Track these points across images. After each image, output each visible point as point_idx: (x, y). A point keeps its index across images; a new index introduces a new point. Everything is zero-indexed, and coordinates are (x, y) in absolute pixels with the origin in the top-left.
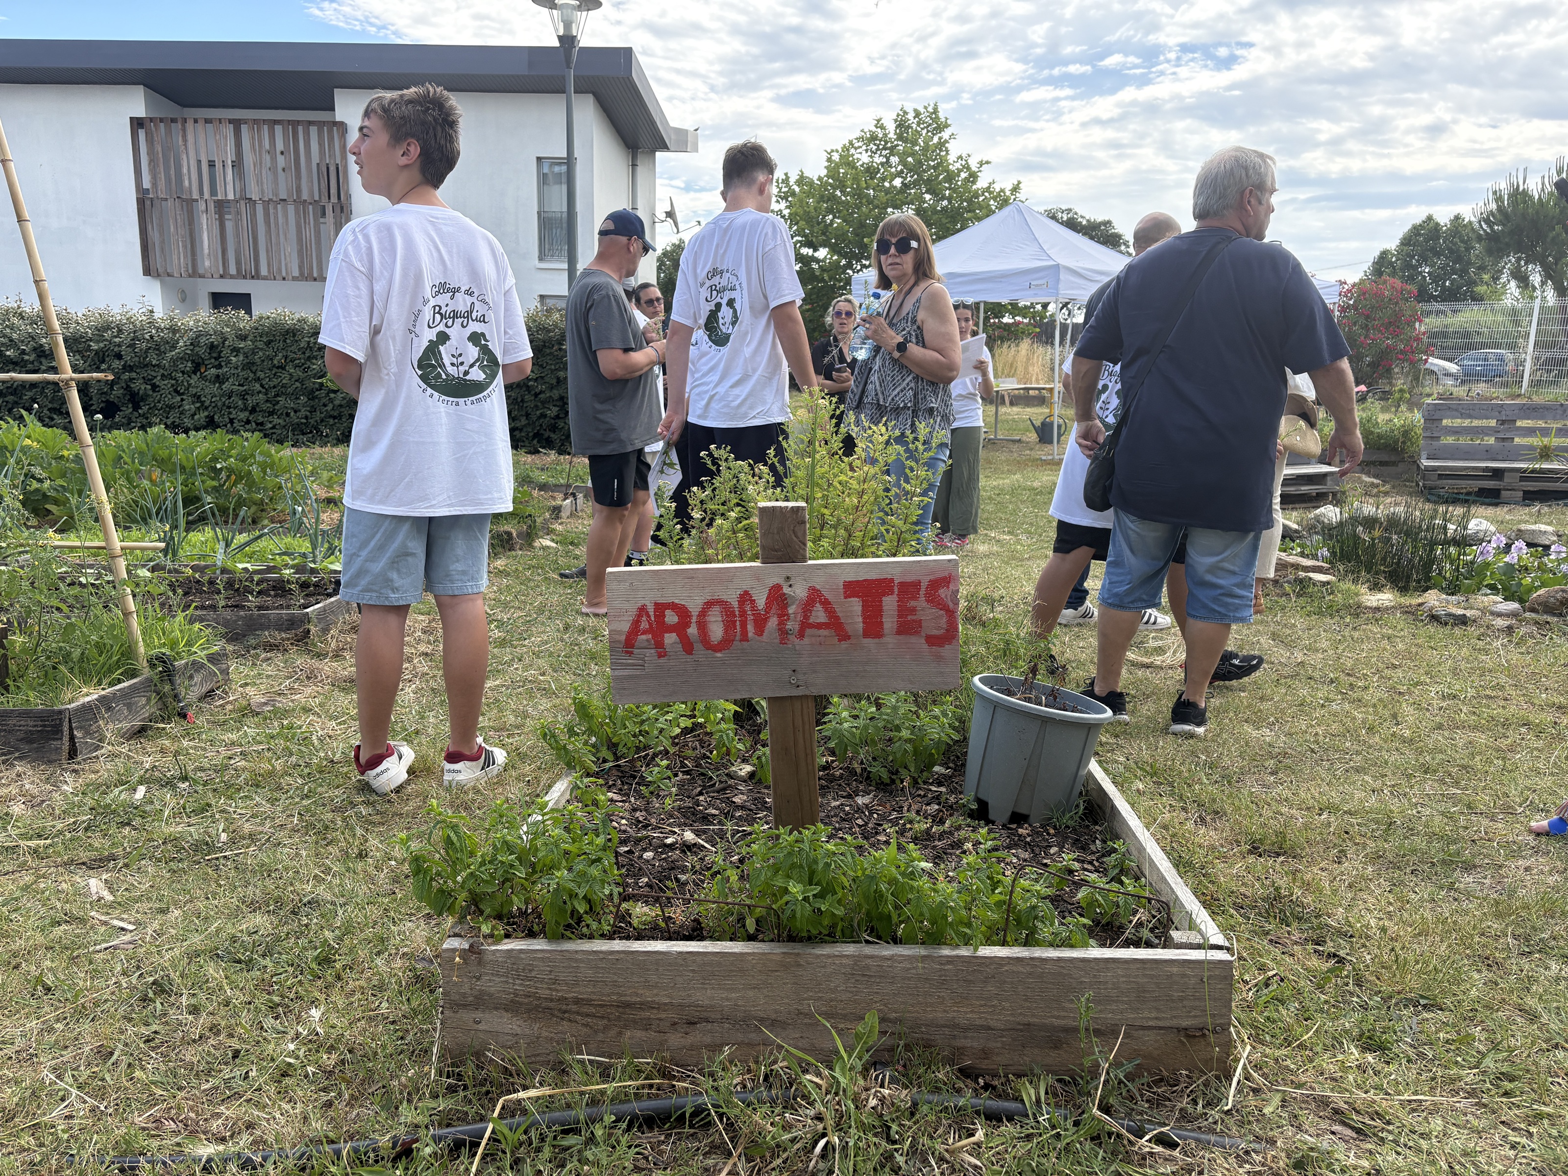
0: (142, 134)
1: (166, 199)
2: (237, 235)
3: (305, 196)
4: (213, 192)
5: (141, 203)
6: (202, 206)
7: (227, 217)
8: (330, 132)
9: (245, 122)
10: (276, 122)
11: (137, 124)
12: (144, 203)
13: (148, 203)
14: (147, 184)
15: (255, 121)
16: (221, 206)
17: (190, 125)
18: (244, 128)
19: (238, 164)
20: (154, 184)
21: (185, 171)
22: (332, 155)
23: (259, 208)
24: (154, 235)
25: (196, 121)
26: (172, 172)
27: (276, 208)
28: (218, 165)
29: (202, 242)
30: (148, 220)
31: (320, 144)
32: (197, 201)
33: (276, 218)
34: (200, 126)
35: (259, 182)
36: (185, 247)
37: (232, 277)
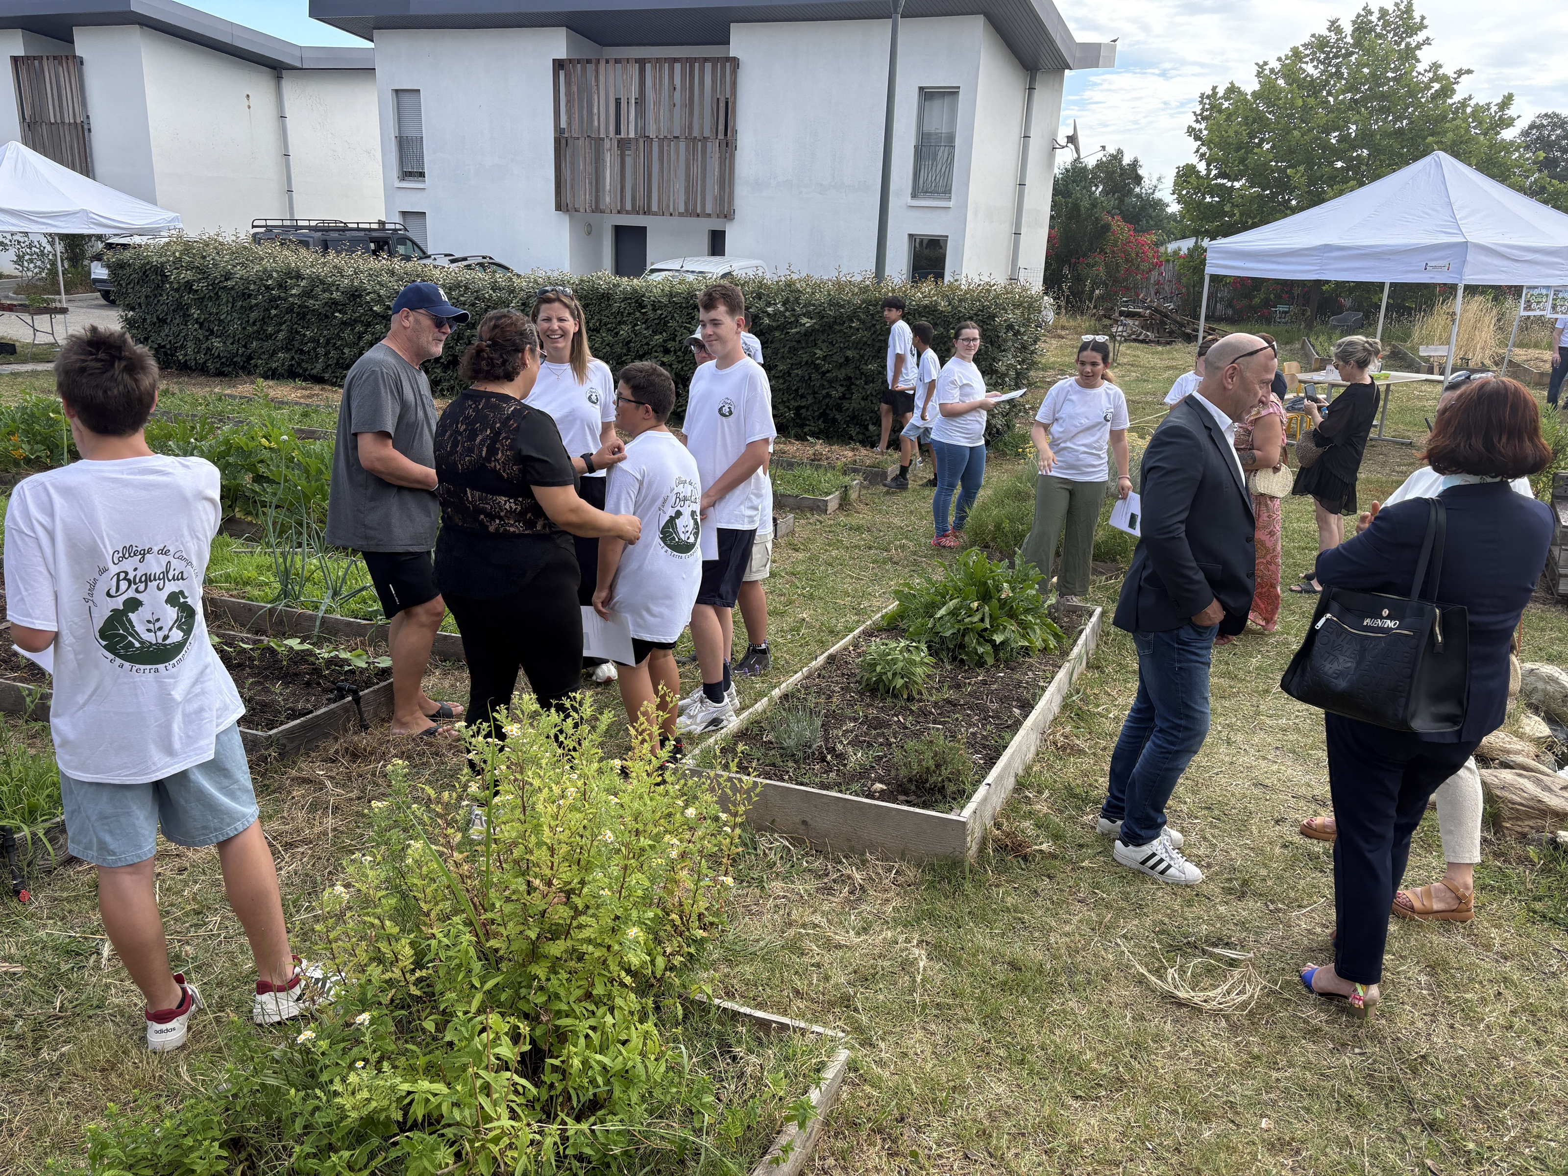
0: (562, 74)
1: (578, 138)
2: (635, 173)
3: (696, 133)
4: (618, 131)
5: (558, 141)
6: (607, 144)
7: (627, 152)
8: (723, 68)
9: (649, 60)
10: (676, 60)
11: (559, 65)
12: (561, 143)
13: (563, 142)
14: (563, 124)
15: (658, 60)
16: (623, 145)
17: (603, 63)
18: (648, 66)
19: (640, 102)
20: (569, 124)
21: (596, 111)
22: (722, 91)
23: (655, 146)
24: (567, 173)
25: (607, 62)
26: (585, 112)
27: (669, 146)
28: (624, 105)
29: (604, 178)
30: (562, 158)
31: (713, 81)
32: (603, 139)
33: (669, 155)
34: (611, 66)
35: (657, 121)
36: (590, 183)
37: (628, 213)
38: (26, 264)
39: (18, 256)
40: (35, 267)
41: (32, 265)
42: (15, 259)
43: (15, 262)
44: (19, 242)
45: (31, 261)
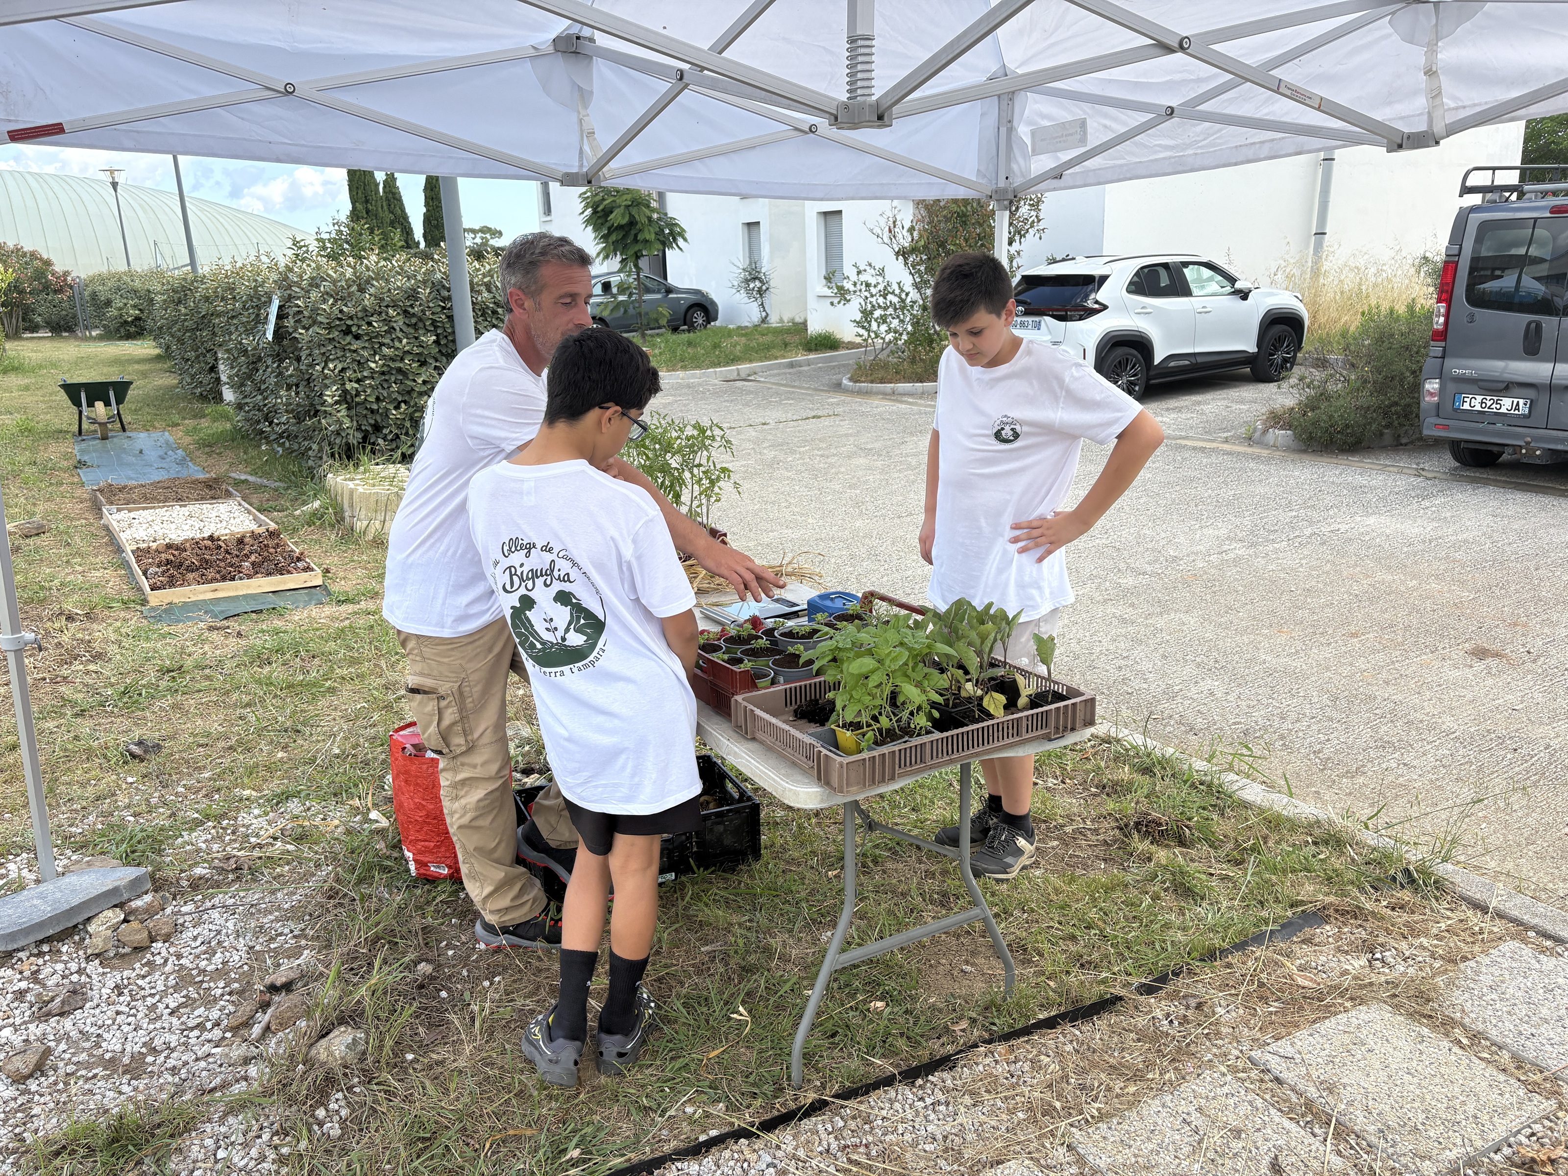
38: (874, 325)
39: (864, 312)
40: (888, 331)
41: (884, 328)
42: (858, 316)
43: (858, 323)
44: (868, 285)
45: (883, 320)
